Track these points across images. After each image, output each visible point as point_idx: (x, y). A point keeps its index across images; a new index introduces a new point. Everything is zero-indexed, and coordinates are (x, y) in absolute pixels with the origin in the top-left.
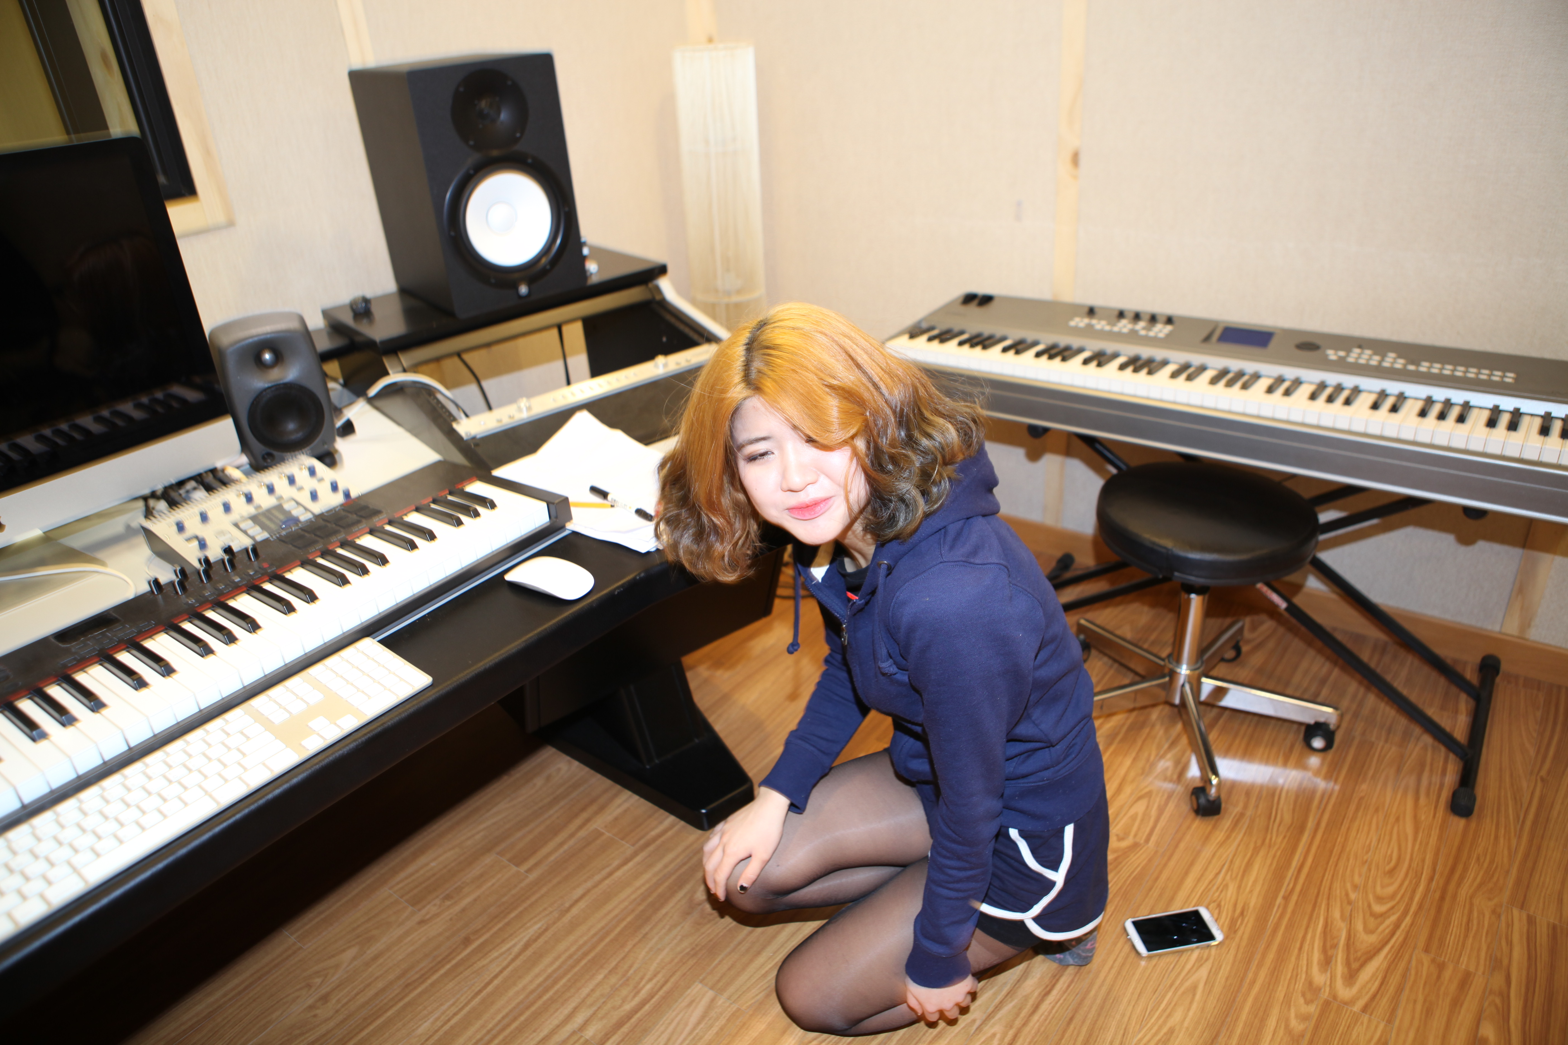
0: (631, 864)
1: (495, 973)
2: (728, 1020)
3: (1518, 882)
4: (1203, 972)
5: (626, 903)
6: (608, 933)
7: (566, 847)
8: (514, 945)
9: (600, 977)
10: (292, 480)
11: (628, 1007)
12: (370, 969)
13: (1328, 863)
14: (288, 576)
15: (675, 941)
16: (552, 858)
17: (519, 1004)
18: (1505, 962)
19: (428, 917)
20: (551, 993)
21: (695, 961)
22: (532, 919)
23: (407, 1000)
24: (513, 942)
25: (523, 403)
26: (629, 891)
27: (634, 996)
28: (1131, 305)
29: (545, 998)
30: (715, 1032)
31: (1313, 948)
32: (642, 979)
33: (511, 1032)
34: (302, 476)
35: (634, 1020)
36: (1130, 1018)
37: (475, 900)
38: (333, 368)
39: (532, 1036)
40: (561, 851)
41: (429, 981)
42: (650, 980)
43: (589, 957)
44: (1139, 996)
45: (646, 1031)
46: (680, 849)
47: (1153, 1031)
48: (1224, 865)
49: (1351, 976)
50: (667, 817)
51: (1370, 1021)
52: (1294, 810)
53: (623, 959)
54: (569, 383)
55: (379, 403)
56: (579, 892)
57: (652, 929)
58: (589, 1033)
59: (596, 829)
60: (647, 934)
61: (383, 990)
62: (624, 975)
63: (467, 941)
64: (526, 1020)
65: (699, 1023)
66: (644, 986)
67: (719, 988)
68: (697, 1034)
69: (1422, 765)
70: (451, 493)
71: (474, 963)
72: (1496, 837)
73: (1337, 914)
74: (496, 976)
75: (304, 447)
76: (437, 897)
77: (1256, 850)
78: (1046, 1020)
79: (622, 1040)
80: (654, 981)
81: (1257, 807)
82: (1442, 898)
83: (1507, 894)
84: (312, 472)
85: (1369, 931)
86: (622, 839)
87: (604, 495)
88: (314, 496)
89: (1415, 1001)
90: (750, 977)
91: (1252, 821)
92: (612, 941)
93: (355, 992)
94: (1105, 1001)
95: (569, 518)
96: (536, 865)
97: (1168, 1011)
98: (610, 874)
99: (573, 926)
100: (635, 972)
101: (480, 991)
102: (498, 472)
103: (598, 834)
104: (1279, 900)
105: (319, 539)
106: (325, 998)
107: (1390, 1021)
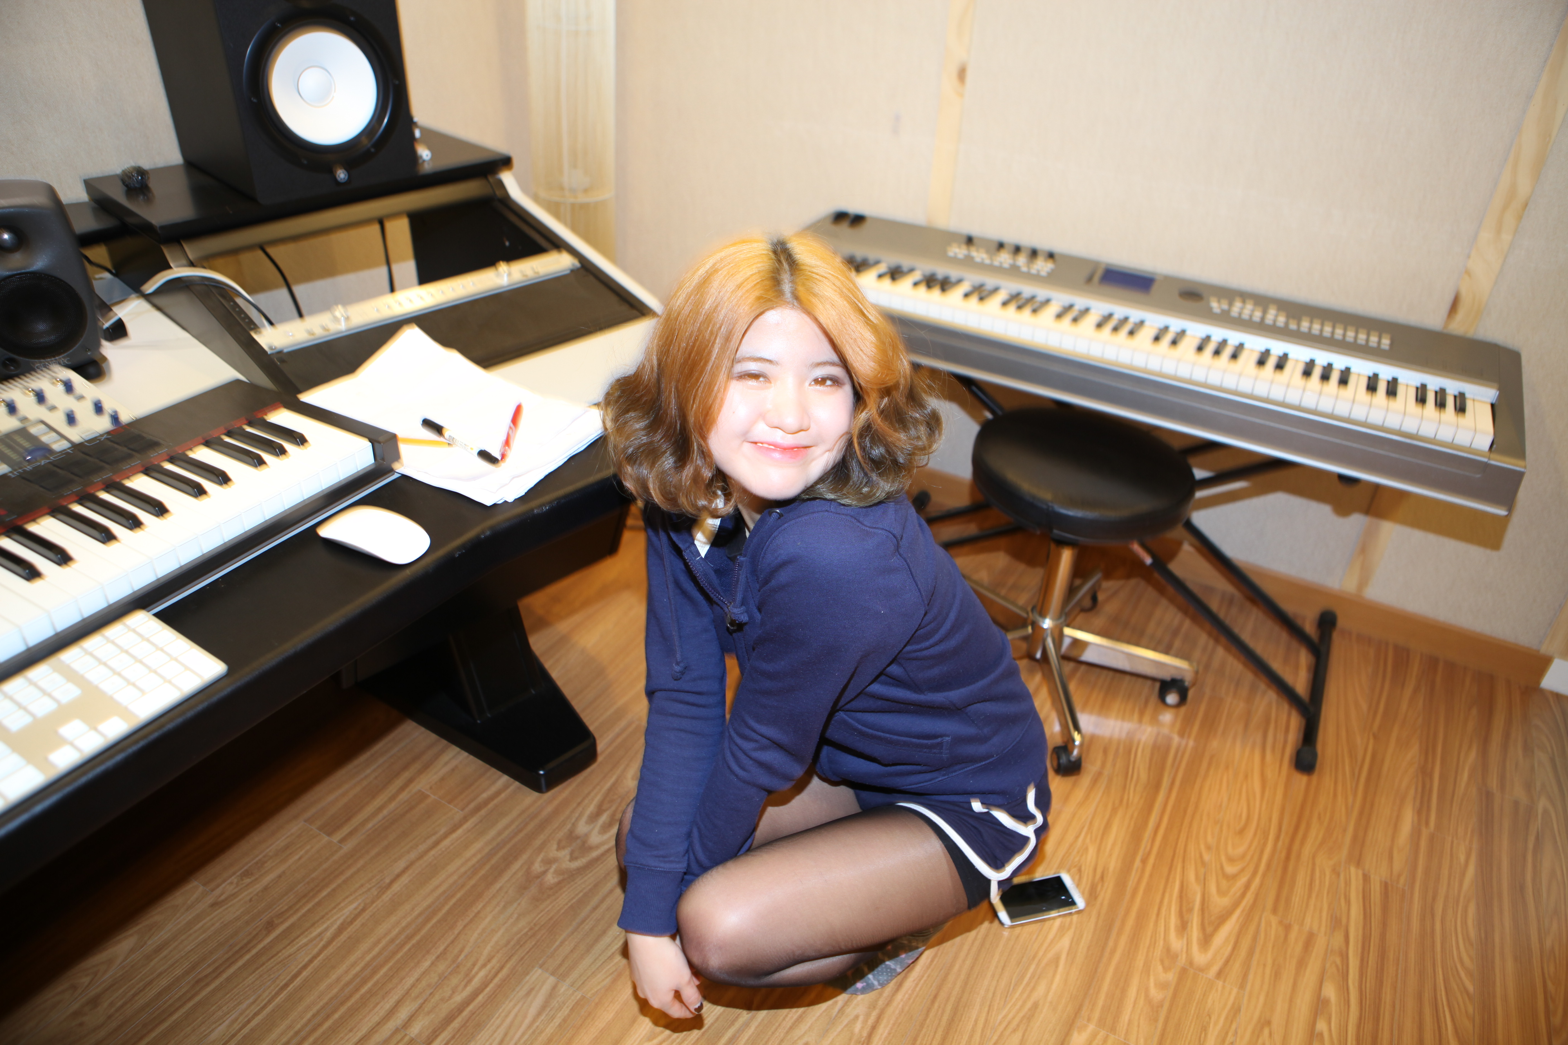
0: (460, 832)
1: (304, 963)
2: (572, 1010)
3: (1355, 838)
4: (1065, 942)
5: (455, 877)
6: (434, 913)
7: (385, 812)
8: (326, 929)
9: (426, 964)
10: (40, 397)
11: (458, 998)
12: (152, 964)
13: (1182, 824)
14: (34, 528)
15: (511, 921)
16: (370, 825)
17: (331, 999)
18: (1344, 921)
19: (223, 898)
20: (369, 985)
21: (533, 943)
22: (347, 897)
23: (197, 999)
24: (325, 926)
25: (339, 311)
26: (458, 862)
27: (466, 986)
28: (1011, 237)
29: (363, 991)
30: (557, 1024)
31: (1170, 914)
32: (474, 965)
33: (323, 1033)
34: (54, 392)
35: (465, 1013)
36: (994, 993)
37: (280, 876)
38: (99, 253)
39: (347, 1037)
40: (380, 816)
41: (225, 976)
42: (484, 966)
43: (414, 941)
44: (1003, 969)
45: (479, 1026)
46: (515, 813)
47: (1017, 1007)
48: (1083, 827)
49: (1206, 940)
50: (500, 777)
51: (1224, 987)
52: (1149, 768)
53: (453, 942)
54: (392, 289)
55: (160, 300)
56: (402, 864)
57: (484, 907)
58: (415, 1030)
59: (420, 791)
60: (479, 912)
61: (168, 989)
62: (454, 961)
63: (270, 926)
64: (341, 1018)
65: (539, 1014)
66: (477, 973)
67: (560, 973)
68: (538, 1027)
69: (1267, 721)
70: (250, 424)
71: (278, 953)
72: (1335, 795)
73: (1191, 876)
74: (305, 967)
75: (59, 354)
76: (234, 873)
77: (1114, 811)
78: (909, 999)
79: (453, 1037)
80: (489, 967)
81: (1114, 765)
82: (1288, 858)
83: (1345, 852)
84: (69, 387)
85: (1221, 893)
86: (450, 803)
87: (437, 429)
88: (71, 419)
89: (1265, 965)
90: (595, 960)
91: (1110, 780)
92: (439, 921)
93: (132, 992)
94: (969, 975)
95: (397, 457)
96: (351, 834)
97: (1032, 984)
98: (437, 843)
99: (394, 905)
100: (466, 956)
101: (286, 985)
102: (310, 397)
103: (422, 796)
104: (1138, 863)
105: (76, 478)
106: (94, 1002)
107: (1242, 986)
